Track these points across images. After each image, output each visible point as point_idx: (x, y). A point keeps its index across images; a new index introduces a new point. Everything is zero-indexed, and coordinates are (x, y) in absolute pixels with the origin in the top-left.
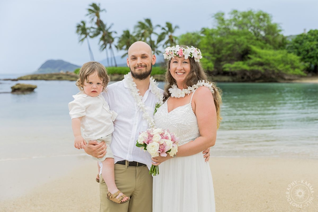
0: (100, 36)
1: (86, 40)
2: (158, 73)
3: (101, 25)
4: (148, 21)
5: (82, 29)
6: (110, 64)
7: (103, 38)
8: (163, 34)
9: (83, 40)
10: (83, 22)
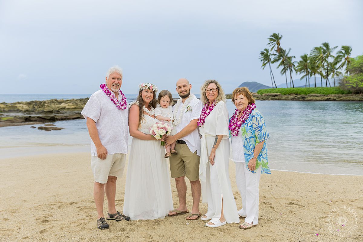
0: (280, 61)
1: (268, 65)
2: (332, 93)
3: (281, 51)
4: (326, 45)
5: (266, 56)
6: (289, 86)
7: (283, 63)
8: (339, 56)
9: (265, 65)
10: (266, 50)
